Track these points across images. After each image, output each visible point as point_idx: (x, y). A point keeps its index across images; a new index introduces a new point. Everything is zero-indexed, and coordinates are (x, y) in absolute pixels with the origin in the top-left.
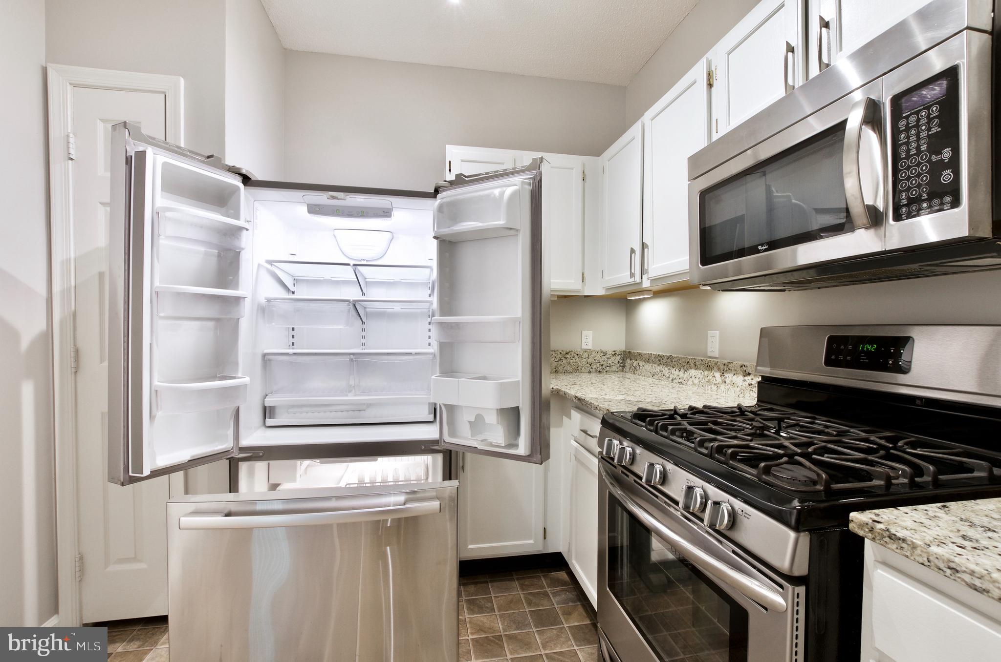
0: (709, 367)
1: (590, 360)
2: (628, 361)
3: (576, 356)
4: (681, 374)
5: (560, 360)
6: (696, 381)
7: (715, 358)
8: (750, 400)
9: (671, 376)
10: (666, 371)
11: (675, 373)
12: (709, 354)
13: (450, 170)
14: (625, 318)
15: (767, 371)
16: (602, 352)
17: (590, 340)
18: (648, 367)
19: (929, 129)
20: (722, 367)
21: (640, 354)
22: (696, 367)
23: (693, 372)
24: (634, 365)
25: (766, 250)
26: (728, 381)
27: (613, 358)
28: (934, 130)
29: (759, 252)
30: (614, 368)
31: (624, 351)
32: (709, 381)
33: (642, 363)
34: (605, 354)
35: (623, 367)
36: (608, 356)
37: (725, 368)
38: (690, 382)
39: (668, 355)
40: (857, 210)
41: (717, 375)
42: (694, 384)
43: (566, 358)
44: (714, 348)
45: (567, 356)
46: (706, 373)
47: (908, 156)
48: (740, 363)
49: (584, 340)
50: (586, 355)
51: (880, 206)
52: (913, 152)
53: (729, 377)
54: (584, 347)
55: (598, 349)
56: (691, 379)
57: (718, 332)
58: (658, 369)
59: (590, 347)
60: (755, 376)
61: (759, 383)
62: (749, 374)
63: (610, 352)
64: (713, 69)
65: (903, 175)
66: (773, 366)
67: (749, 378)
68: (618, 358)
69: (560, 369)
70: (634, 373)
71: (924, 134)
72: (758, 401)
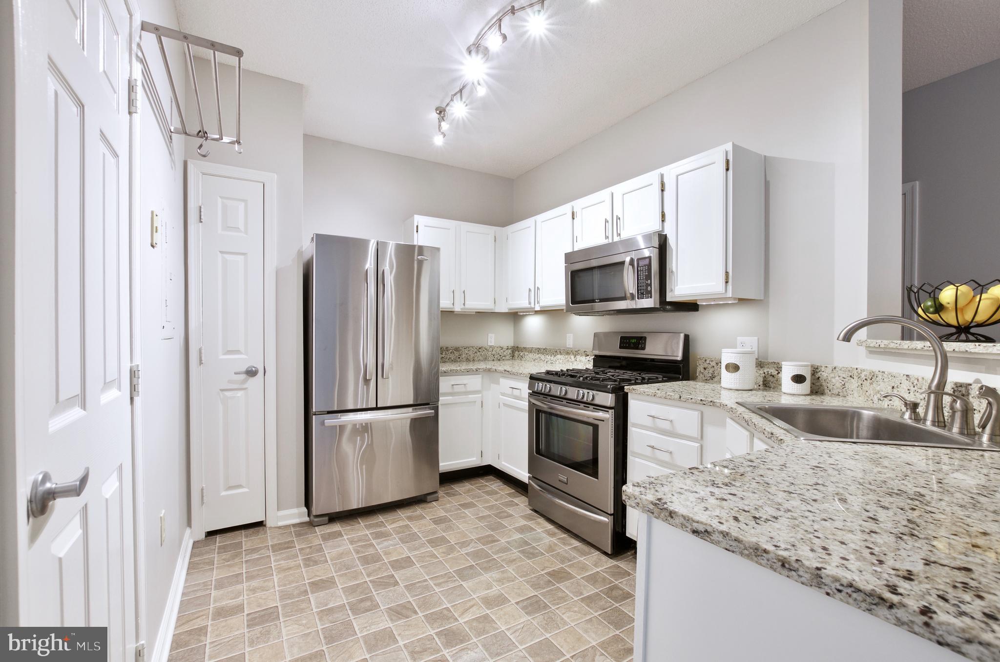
0: (568, 353)
1: (494, 353)
2: (517, 352)
3: (485, 350)
4: (552, 358)
5: (476, 352)
6: (561, 361)
7: (571, 348)
8: (590, 366)
9: (546, 360)
10: (543, 357)
11: (548, 357)
12: (568, 346)
13: (417, 231)
14: (513, 326)
15: (597, 353)
16: (501, 347)
17: (493, 340)
18: (531, 355)
19: (645, 273)
20: (575, 353)
21: (525, 348)
22: (561, 354)
23: (559, 356)
24: (521, 355)
25: (598, 302)
26: (578, 360)
27: (507, 351)
28: (647, 274)
29: (596, 302)
30: (507, 357)
31: (513, 347)
32: (568, 360)
33: (526, 354)
34: (502, 348)
35: (513, 356)
36: (504, 350)
37: (576, 353)
38: (557, 362)
39: (544, 348)
40: (628, 295)
41: (572, 357)
42: (560, 363)
43: (479, 352)
44: (570, 343)
45: (480, 350)
46: (566, 356)
47: (641, 279)
48: (584, 350)
49: (489, 340)
50: (491, 349)
51: (634, 292)
52: (642, 278)
53: (578, 357)
54: (490, 344)
55: (498, 346)
56: (558, 361)
57: (572, 335)
58: (537, 356)
59: (493, 344)
60: (591, 356)
61: (594, 359)
62: (588, 355)
63: (505, 347)
64: (575, 211)
65: (640, 288)
66: (599, 350)
67: (588, 357)
68: (510, 351)
69: (476, 358)
70: (521, 360)
71: (644, 274)
72: (593, 366)
